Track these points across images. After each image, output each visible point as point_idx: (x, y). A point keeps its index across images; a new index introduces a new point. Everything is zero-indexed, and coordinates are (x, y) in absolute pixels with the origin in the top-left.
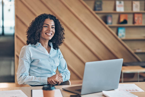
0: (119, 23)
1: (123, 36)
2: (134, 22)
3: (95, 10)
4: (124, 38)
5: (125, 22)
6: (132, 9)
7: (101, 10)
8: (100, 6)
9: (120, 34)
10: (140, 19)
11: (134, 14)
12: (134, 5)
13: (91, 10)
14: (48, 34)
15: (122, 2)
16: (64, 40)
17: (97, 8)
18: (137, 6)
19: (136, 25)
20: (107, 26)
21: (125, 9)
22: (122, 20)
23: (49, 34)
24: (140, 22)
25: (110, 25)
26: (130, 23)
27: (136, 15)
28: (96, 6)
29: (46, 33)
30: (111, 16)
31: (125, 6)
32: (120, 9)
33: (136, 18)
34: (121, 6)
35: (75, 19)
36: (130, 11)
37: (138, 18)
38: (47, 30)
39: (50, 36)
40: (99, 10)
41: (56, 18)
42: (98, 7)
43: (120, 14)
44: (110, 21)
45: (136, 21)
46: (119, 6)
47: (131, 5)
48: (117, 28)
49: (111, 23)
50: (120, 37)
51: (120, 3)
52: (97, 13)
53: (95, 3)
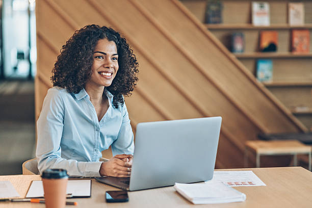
0: (260, 49)
1: (267, 77)
2: (291, 48)
3: (206, 21)
4: (270, 82)
5: (272, 47)
6: (288, 21)
7: (220, 22)
8: (218, 14)
9: (261, 74)
10: (305, 41)
11: (291, 30)
12: (292, 12)
13: (199, 22)
14: (104, 74)
15: (267, 6)
16: (135, 83)
17: (212, 19)
18: (297, 14)
19: (297, 53)
20: (232, 56)
21: (271, 21)
22: (265, 44)
23: (107, 74)
24: (304, 48)
25: (239, 54)
26: (282, 51)
27: (297, 34)
28: (210, 14)
29: (100, 73)
30: (242, 36)
31: (272, 14)
32: (261, 20)
33: (296, 40)
34: (264, 14)
35: (164, 41)
36: (283, 24)
37: (301, 38)
38: (103, 66)
39: (109, 79)
40: (215, 23)
41: (119, 35)
42: (214, 16)
43: (261, 30)
44: (238, 46)
45: (295, 46)
46: (259, 14)
47: (284, 11)
48: (256, 62)
49: (243, 51)
50: (262, 81)
51: (262, 7)
52: (211, 30)
53: (207, 8)
